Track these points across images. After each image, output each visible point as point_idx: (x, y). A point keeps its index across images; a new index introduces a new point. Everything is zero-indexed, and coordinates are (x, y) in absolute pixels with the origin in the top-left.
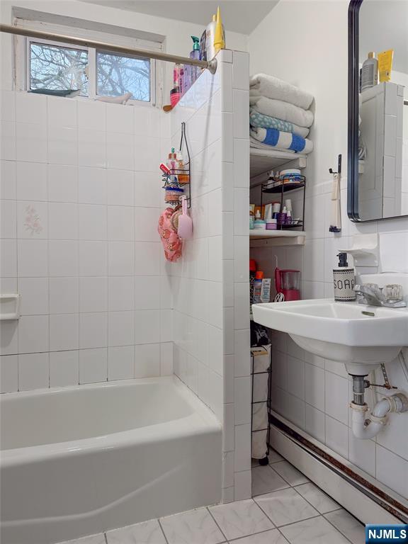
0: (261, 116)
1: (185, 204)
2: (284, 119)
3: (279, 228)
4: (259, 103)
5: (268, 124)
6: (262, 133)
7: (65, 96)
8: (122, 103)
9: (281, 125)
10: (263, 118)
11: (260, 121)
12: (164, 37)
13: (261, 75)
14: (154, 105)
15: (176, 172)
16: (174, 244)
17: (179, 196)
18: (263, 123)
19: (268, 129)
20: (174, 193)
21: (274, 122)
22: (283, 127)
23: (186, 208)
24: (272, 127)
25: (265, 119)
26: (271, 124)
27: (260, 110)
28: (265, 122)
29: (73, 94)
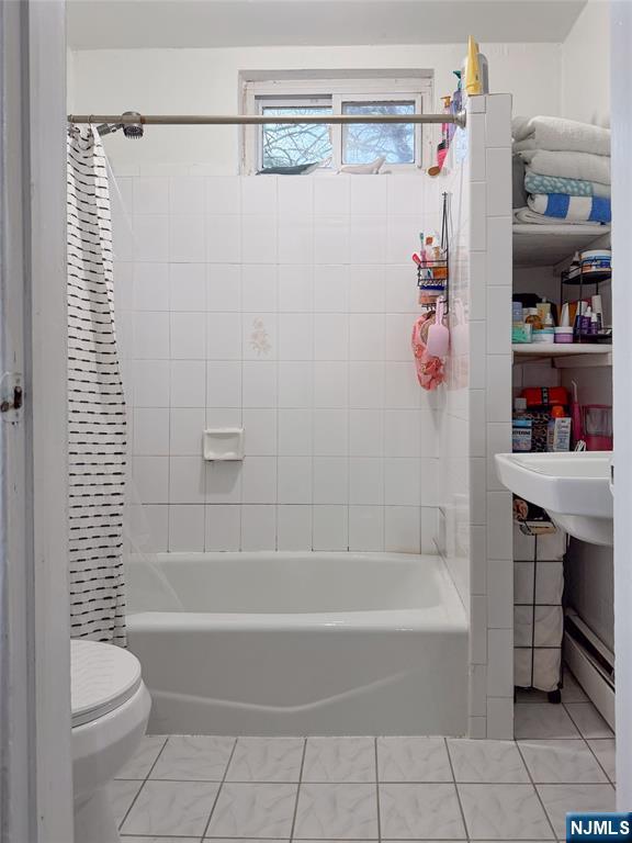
0: (538, 178)
1: (440, 308)
2: (577, 177)
3: (576, 339)
4: (533, 160)
5: (550, 188)
6: (541, 202)
7: (299, 174)
8: (371, 173)
9: (572, 187)
10: (542, 182)
11: (537, 186)
12: (432, 71)
13: (538, 119)
14: (420, 167)
15: (428, 265)
16: (428, 365)
17: (437, 296)
18: (541, 188)
19: (550, 195)
20: (430, 292)
21: (559, 185)
22: (576, 190)
23: (441, 315)
24: (557, 191)
25: (545, 182)
26: (556, 187)
27: (536, 170)
28: (545, 186)
29: (309, 169)
